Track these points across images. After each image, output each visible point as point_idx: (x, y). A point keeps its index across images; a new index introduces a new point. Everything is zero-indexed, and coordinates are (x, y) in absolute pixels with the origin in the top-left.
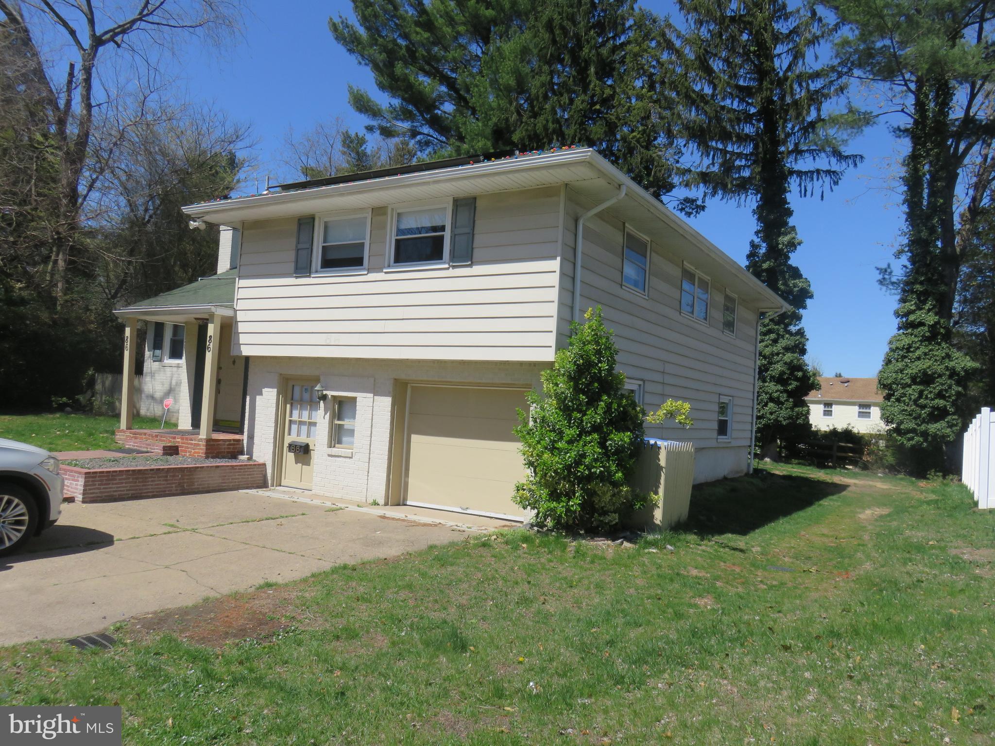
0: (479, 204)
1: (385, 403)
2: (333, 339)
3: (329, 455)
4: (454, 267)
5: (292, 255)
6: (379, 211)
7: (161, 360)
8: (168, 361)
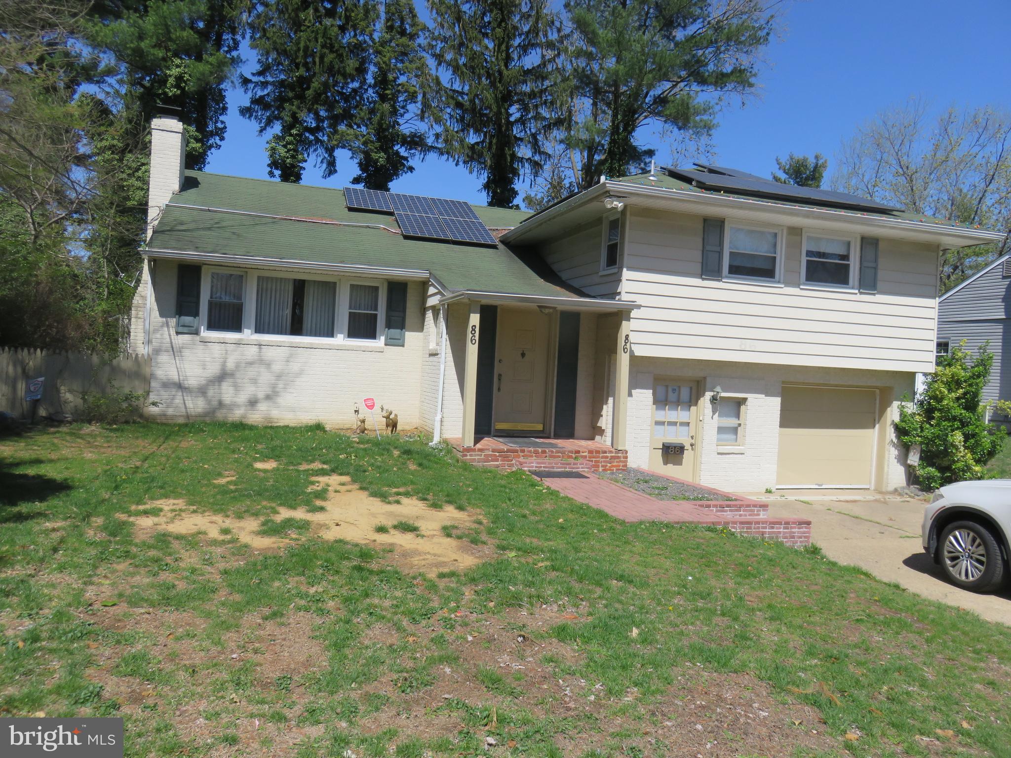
0: (881, 245)
1: (774, 404)
2: (748, 345)
3: (719, 454)
4: (861, 293)
5: (698, 255)
6: (795, 232)
7: (197, 333)
8: (205, 333)
